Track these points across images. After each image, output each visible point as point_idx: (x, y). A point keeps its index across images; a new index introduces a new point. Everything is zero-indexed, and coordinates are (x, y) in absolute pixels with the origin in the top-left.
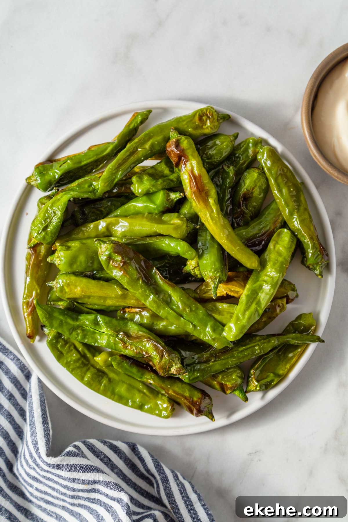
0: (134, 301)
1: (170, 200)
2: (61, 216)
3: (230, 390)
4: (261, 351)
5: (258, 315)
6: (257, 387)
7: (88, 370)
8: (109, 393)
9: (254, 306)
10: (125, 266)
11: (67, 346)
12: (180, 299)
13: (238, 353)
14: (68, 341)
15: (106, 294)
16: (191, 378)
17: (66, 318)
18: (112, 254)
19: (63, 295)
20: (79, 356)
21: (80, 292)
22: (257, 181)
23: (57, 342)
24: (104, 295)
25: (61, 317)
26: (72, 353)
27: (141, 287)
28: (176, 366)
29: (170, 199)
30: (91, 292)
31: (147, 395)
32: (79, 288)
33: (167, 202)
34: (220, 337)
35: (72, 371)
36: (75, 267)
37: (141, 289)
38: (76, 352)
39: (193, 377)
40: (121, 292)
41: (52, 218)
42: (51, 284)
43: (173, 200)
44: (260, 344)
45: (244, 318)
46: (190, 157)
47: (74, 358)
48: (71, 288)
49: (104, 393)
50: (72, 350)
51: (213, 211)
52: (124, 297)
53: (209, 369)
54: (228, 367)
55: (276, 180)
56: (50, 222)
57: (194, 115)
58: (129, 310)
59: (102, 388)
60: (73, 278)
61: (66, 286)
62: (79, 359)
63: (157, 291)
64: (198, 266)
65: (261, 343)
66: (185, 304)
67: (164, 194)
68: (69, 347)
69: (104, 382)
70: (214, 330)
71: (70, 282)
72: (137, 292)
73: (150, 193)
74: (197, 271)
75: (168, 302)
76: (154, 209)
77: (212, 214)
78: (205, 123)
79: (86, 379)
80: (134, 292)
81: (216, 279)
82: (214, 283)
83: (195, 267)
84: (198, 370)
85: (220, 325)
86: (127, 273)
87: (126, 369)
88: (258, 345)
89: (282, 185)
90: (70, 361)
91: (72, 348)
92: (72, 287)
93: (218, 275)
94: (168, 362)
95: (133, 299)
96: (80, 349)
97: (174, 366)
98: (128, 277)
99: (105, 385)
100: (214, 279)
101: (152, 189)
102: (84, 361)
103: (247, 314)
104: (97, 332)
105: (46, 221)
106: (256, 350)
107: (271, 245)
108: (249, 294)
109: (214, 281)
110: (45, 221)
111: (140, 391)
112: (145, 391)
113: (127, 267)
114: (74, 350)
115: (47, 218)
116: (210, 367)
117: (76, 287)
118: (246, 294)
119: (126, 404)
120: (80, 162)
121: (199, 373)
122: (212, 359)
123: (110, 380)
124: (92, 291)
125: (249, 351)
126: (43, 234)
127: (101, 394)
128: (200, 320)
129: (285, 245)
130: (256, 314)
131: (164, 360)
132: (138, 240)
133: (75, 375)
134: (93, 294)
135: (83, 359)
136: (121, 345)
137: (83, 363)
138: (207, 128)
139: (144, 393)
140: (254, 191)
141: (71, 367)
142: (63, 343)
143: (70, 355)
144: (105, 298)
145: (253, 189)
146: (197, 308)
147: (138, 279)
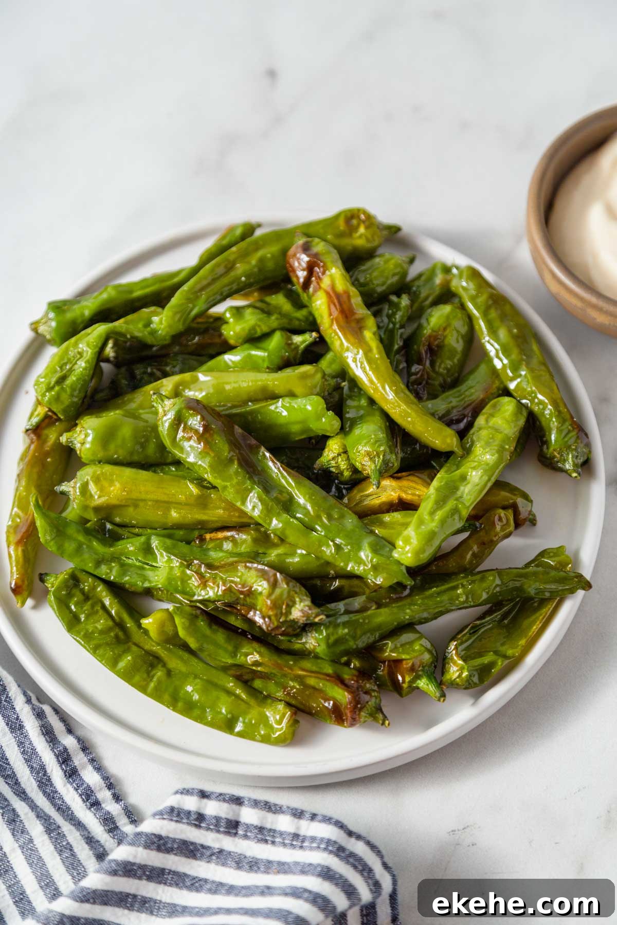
0: (222, 512)
1: (293, 347)
2: (92, 358)
3: (408, 674)
4: (467, 598)
5: (460, 518)
6: (462, 673)
7: (127, 651)
8: (166, 697)
9: (451, 504)
10: (207, 435)
11: (89, 603)
12: (310, 498)
13: (422, 599)
14: (91, 595)
15: (168, 495)
16: (332, 639)
17: (90, 540)
18: (184, 411)
19: (86, 500)
20: (110, 623)
21: (119, 492)
22: (451, 317)
23: (70, 595)
24: (165, 498)
25: (81, 538)
26: (96, 617)
27: (237, 473)
28: (302, 604)
29: (292, 344)
30: (140, 493)
31: (243, 700)
32: (118, 485)
33: (286, 347)
34: (388, 562)
35: (94, 650)
36: (112, 447)
37: (237, 478)
38: (106, 616)
39: (335, 637)
40: (197, 490)
41: (76, 363)
42: (64, 487)
43: (297, 347)
44: (465, 583)
45: (433, 520)
46: (329, 264)
47: (99, 627)
48: (102, 485)
49: (157, 695)
50: (97, 612)
51: (370, 350)
52: (202, 502)
53: (367, 621)
54: (404, 618)
55: (485, 314)
56: (71, 370)
57: (337, 217)
58: (213, 535)
59: (152, 685)
60: (108, 468)
61: (93, 481)
62: (110, 629)
63: (267, 485)
64: (345, 452)
65: (468, 581)
66: (319, 507)
67: (282, 336)
68: (93, 606)
69: (159, 674)
70: (376, 550)
71: (102, 473)
72: (228, 484)
73: (257, 335)
74: (343, 461)
75: (288, 505)
76: (263, 359)
77: (370, 354)
78: (356, 229)
79: (122, 664)
80: (223, 483)
81: (379, 457)
82: (375, 463)
83: (339, 455)
84: (345, 624)
85: (387, 544)
86: (211, 448)
87: (205, 636)
88: (463, 586)
89: (497, 323)
90: (93, 633)
91: (98, 608)
92: (105, 484)
93: (382, 448)
94: (285, 596)
95: (219, 508)
96: (113, 612)
97: (298, 603)
98: (213, 455)
99: (159, 682)
100: (375, 457)
101: (259, 326)
102: (121, 634)
103: (439, 515)
104: (147, 567)
105: (64, 367)
106: (458, 596)
107: (481, 421)
108: (441, 486)
109: (375, 461)
110: (61, 368)
111: (229, 693)
112: (238, 691)
113: (211, 435)
114: (101, 612)
115: (66, 364)
116: (369, 617)
117: (111, 483)
118: (436, 487)
119: (200, 719)
120: (131, 292)
121: (346, 628)
122: (371, 607)
123: (169, 673)
124: (142, 489)
125: (445, 597)
126: (57, 388)
127: (150, 696)
128: (348, 536)
129: (507, 417)
130: (456, 517)
131: (278, 591)
132: (234, 407)
133: (101, 659)
134: (143, 496)
135: (117, 630)
136: (194, 582)
137: (117, 637)
138: (360, 237)
139: (238, 697)
140: (446, 333)
141: (95, 642)
142: (81, 597)
143: (92, 621)
144: (167, 505)
145: (445, 329)
146: (342, 516)
147: (231, 461)
